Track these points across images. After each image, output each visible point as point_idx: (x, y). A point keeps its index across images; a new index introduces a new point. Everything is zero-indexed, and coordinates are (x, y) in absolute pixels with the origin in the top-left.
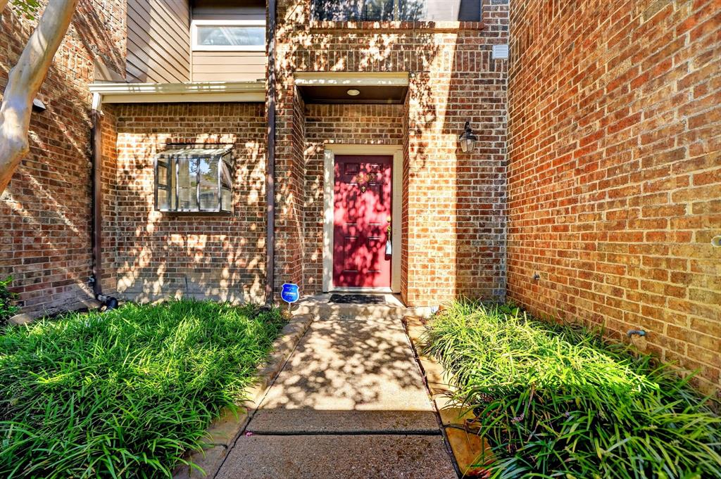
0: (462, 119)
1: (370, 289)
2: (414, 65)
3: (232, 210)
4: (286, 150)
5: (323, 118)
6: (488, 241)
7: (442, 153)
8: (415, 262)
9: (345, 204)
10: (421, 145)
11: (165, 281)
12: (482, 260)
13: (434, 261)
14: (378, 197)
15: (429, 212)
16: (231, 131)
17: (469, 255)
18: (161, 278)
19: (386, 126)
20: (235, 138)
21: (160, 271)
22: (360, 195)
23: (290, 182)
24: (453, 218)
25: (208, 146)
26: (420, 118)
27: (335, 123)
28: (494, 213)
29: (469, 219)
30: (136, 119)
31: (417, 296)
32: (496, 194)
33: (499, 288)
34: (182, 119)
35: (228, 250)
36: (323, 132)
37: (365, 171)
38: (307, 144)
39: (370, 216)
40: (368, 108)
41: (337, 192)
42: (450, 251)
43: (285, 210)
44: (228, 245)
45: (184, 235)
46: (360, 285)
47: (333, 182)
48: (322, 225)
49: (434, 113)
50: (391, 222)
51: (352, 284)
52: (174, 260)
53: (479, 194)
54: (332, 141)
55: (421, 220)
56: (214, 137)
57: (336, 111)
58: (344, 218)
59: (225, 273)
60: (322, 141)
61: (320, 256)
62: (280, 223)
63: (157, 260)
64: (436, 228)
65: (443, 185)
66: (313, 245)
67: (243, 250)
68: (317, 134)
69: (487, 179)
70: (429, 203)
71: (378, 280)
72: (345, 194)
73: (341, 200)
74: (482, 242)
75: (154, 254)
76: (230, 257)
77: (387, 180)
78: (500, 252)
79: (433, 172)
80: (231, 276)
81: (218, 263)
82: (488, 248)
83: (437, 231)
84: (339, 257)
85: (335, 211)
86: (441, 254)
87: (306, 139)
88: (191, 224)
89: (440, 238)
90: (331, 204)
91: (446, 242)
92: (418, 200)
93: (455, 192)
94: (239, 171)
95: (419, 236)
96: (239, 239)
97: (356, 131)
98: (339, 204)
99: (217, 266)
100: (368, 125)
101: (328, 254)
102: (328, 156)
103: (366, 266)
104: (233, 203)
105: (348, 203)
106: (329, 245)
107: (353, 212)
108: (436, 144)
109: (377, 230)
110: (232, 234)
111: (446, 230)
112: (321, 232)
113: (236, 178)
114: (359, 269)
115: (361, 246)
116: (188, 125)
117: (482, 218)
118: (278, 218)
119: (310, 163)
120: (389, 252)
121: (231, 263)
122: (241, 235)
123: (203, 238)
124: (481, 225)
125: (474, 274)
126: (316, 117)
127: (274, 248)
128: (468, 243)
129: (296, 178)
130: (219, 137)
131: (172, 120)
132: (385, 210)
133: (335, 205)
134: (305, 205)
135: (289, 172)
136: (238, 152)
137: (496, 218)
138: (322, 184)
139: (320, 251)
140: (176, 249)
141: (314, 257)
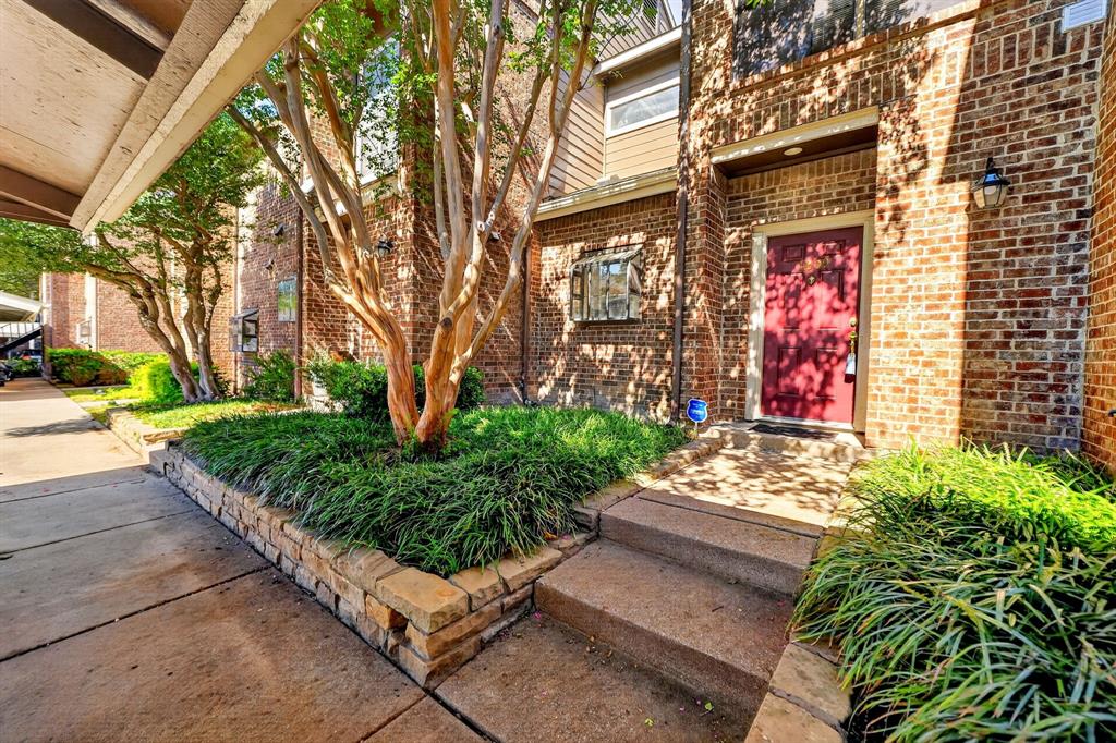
0: (982, 154)
1: (818, 423)
2: (887, 93)
3: (640, 317)
4: (699, 243)
5: (752, 192)
6: (1037, 353)
7: (939, 215)
8: (880, 383)
9: (782, 303)
10: (897, 209)
11: (576, 393)
12: (1020, 386)
13: (915, 382)
14: (835, 290)
15: (909, 308)
16: (642, 229)
17: (992, 375)
18: (572, 389)
19: (850, 184)
20: (645, 237)
21: (572, 382)
22: (805, 289)
23: (702, 282)
24: (957, 316)
25: (618, 250)
26: (896, 170)
27: (767, 196)
28: (1055, 304)
29: (995, 315)
30: (557, 232)
31: (883, 433)
32: (1062, 270)
33: (1063, 436)
34: (595, 225)
35: (634, 362)
36: (751, 211)
37: (815, 254)
38: (729, 229)
39: (821, 318)
40: (820, 165)
41: (769, 289)
42: (950, 368)
43: (695, 314)
44: (635, 357)
45: (593, 345)
46: (802, 416)
47: (764, 275)
48: (746, 332)
49: (924, 155)
50: (857, 326)
51: (789, 413)
52: (584, 371)
53: (1020, 273)
54: (762, 221)
55: (893, 320)
56: (624, 239)
57: (770, 179)
58: (779, 322)
59: (631, 387)
60: (749, 223)
61: (743, 371)
62: (689, 330)
63: (570, 370)
64: (922, 331)
65: (938, 264)
66: (733, 358)
67: (651, 362)
68: (743, 215)
69: (1039, 245)
70: (910, 294)
71: (830, 410)
72: (782, 290)
73: (776, 298)
74: (1023, 355)
75: (567, 364)
76: (637, 370)
77: (852, 264)
78: (1068, 371)
79: (919, 246)
80: (637, 391)
81: (625, 376)
82: (1036, 365)
83: (924, 336)
84: (771, 375)
85: (766, 313)
86: (929, 372)
87: (728, 224)
88: (600, 333)
89: (928, 348)
90: (761, 304)
91: (941, 354)
92: (889, 291)
93: (963, 273)
94: (648, 272)
95: (888, 345)
96: (646, 350)
97: (799, 201)
98: (774, 304)
99: (624, 379)
100: (818, 190)
101: (753, 370)
102: (759, 241)
103: (812, 390)
104: (641, 310)
105: (786, 302)
106: (756, 358)
107: (793, 314)
108: (926, 202)
109: (833, 339)
110: (639, 344)
111: (943, 335)
112: (744, 341)
113: (645, 281)
114: (801, 393)
115: (805, 361)
116: (600, 230)
117: (1024, 314)
118: (687, 324)
119: (732, 254)
120: (851, 370)
121: (637, 377)
122: (649, 345)
123: (611, 348)
124: (1020, 325)
125: (1000, 407)
126: (741, 193)
127: (681, 358)
128: (990, 355)
129: (710, 275)
130: (629, 238)
131: (586, 227)
132: (848, 308)
133: (766, 305)
134: (724, 308)
135: (701, 270)
136: (648, 252)
137: (1061, 313)
138: (747, 280)
139: (742, 365)
140: (585, 360)
141: (734, 373)
